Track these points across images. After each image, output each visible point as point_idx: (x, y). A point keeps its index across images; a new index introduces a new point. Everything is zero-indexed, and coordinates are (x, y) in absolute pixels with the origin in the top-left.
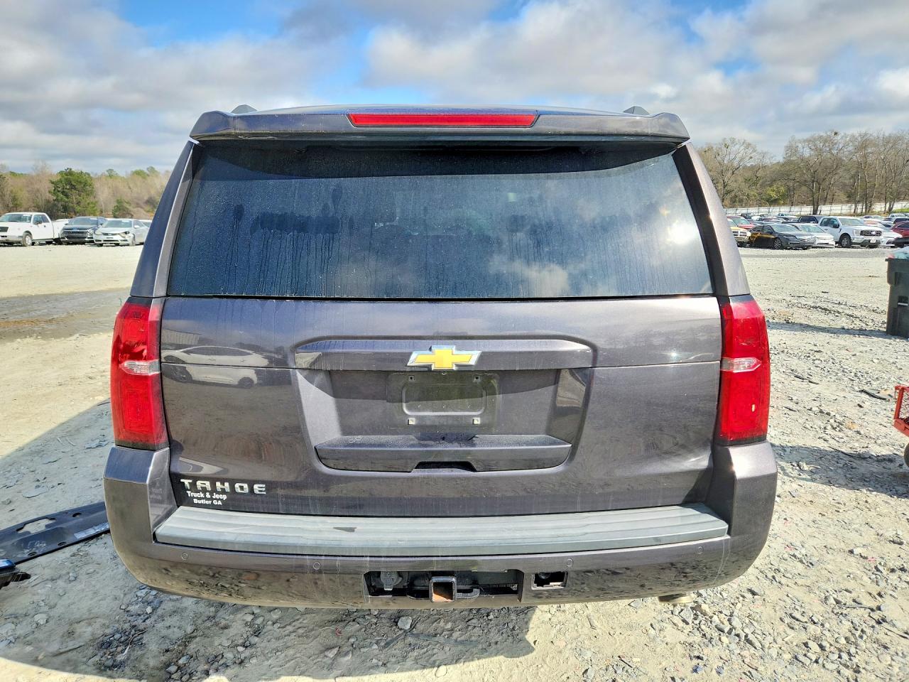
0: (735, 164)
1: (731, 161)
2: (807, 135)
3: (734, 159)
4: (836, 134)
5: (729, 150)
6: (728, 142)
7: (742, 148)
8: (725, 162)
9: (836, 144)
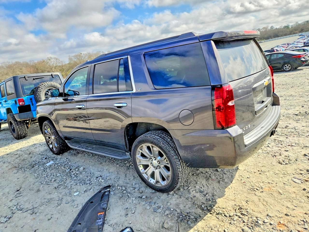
0: (55, 65)
1: (53, 65)
2: (74, 54)
3: (54, 63)
4: (81, 54)
5: (51, 61)
6: (50, 59)
7: (55, 60)
8: (51, 65)
9: (82, 57)
